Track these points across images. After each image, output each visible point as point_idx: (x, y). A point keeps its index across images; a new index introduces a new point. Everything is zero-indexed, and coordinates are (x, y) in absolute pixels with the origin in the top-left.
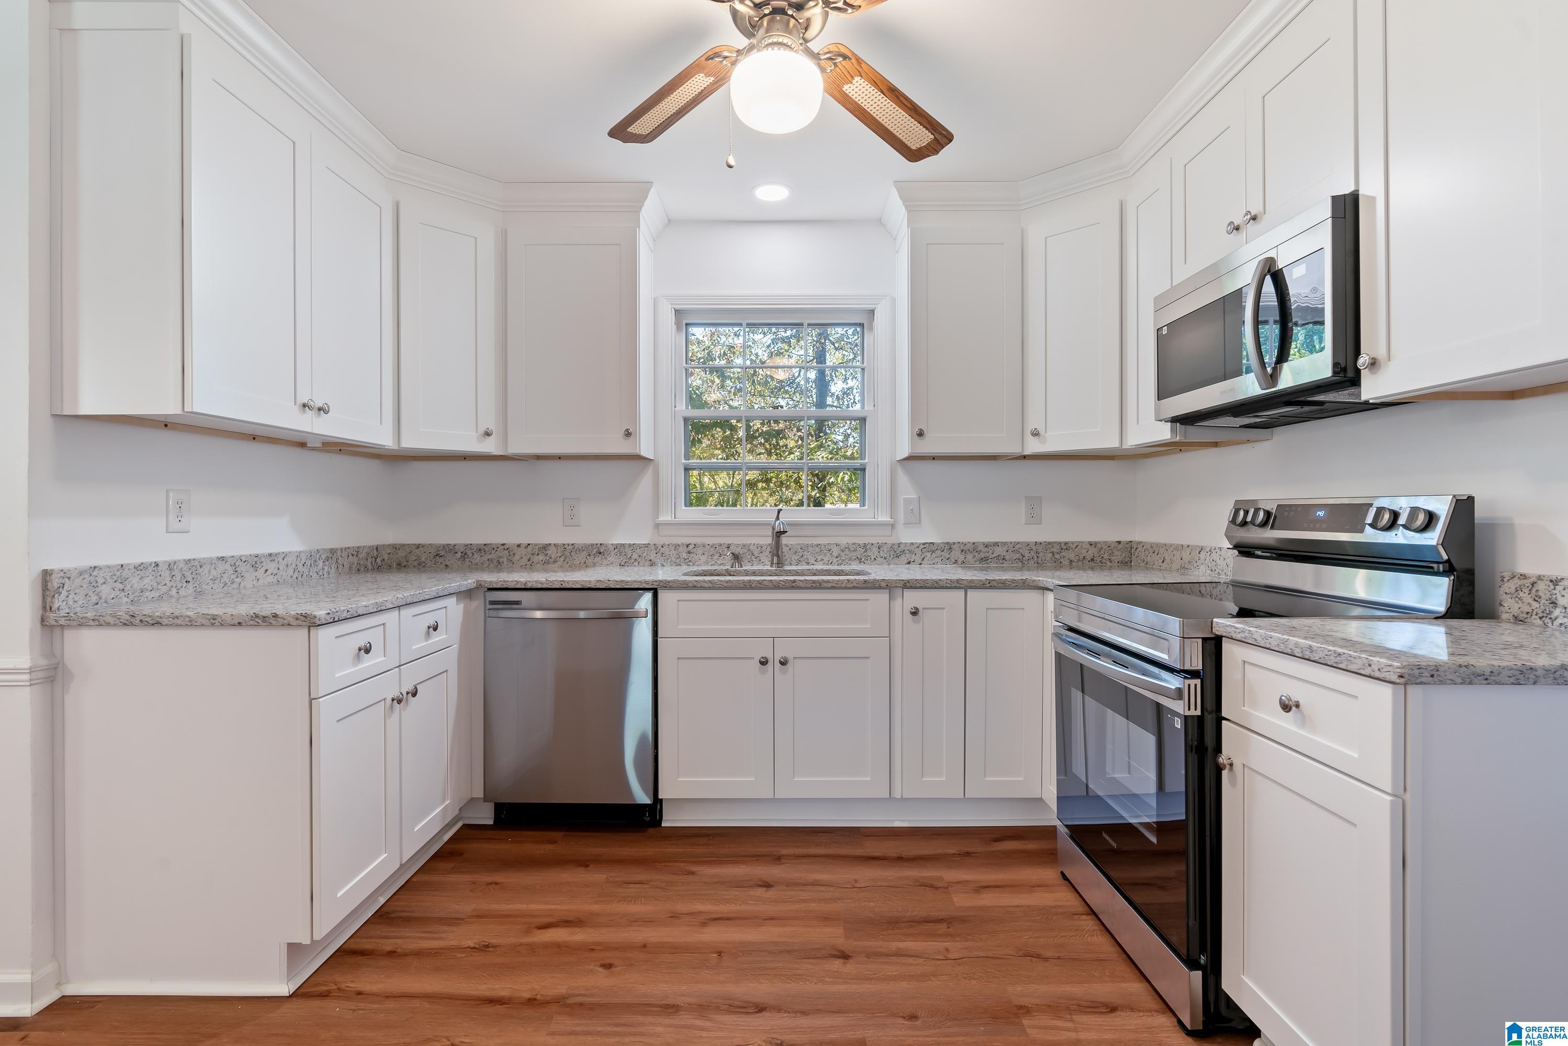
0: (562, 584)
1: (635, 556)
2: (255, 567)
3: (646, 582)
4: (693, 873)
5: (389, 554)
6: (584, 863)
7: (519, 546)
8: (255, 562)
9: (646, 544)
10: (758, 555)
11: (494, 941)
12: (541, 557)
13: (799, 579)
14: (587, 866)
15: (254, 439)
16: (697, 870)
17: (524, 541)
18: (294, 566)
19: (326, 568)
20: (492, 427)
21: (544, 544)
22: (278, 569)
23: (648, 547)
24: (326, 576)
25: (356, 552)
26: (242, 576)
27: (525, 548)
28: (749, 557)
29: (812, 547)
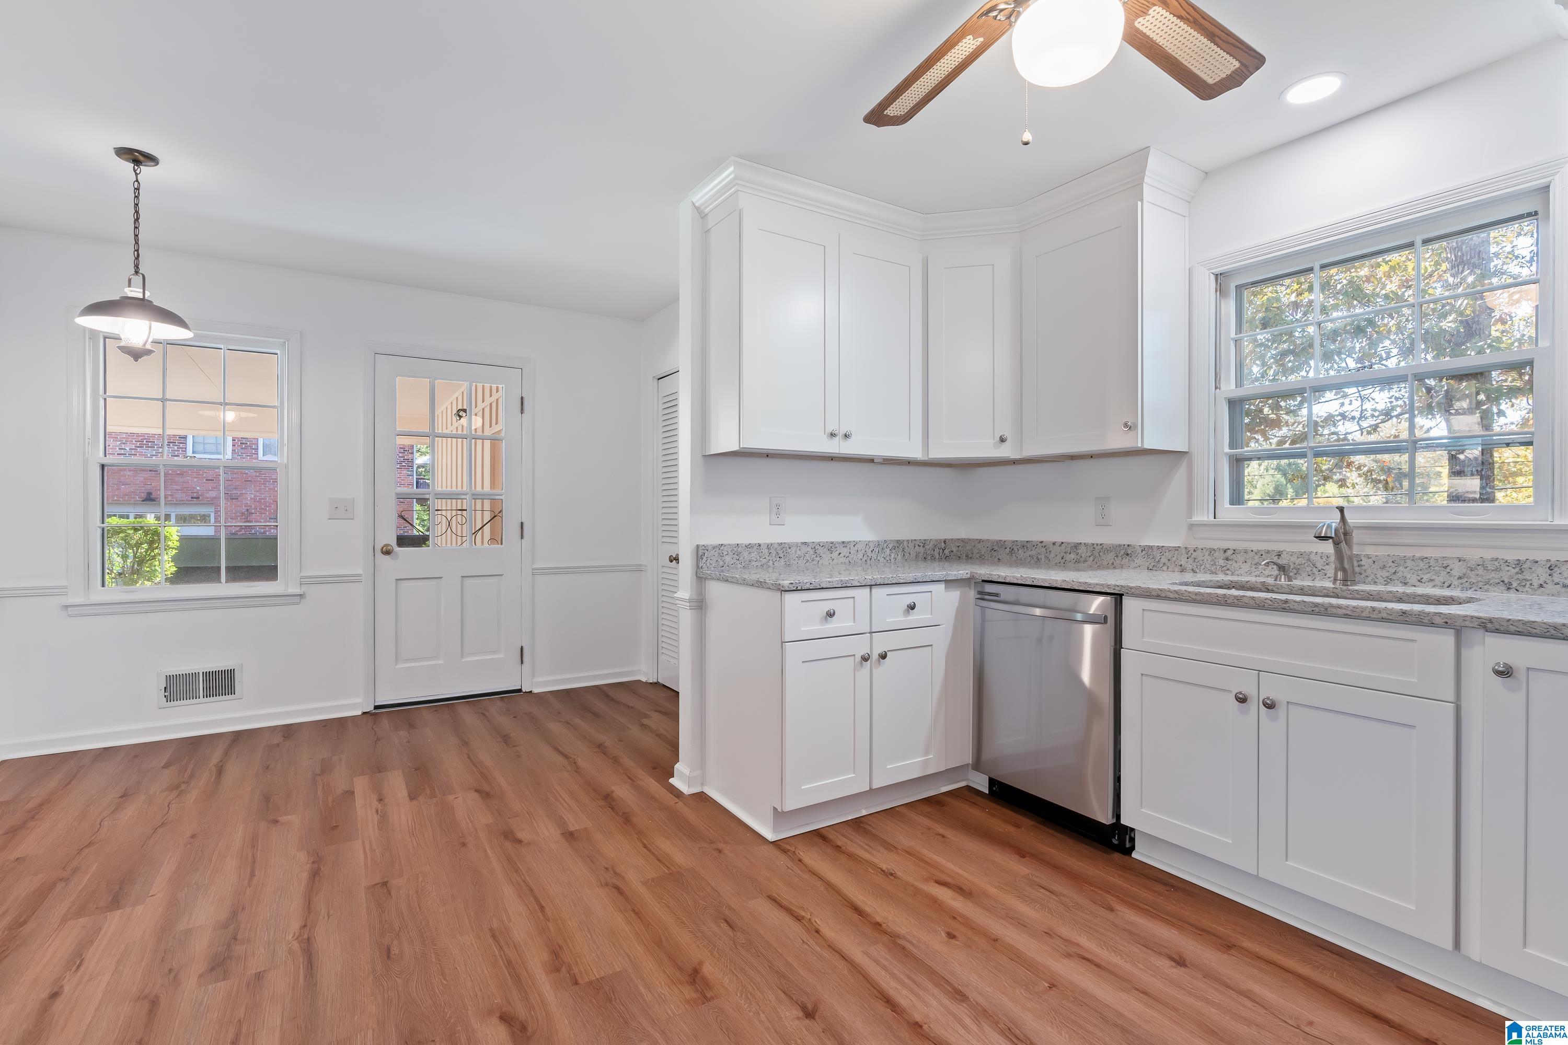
0: (1033, 581)
1: (1164, 560)
2: (830, 550)
3: (1108, 586)
4: (1111, 909)
5: (958, 547)
6: (1022, 853)
7: (1054, 544)
8: (831, 547)
9: (1175, 547)
10: (1324, 568)
11: (899, 874)
12: (1073, 556)
13: (1294, 599)
14: (1023, 857)
15: (832, 459)
16: (1119, 909)
17: (1059, 539)
18: (863, 551)
19: (893, 555)
20: (1008, 434)
21: (1075, 543)
22: (850, 553)
23: (1178, 550)
24: (893, 560)
25: (924, 543)
26: (821, 556)
27: (1059, 546)
28: (1308, 569)
29: (1413, 560)
